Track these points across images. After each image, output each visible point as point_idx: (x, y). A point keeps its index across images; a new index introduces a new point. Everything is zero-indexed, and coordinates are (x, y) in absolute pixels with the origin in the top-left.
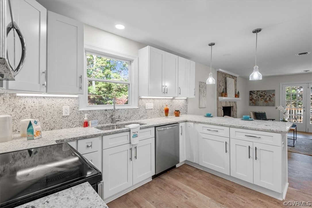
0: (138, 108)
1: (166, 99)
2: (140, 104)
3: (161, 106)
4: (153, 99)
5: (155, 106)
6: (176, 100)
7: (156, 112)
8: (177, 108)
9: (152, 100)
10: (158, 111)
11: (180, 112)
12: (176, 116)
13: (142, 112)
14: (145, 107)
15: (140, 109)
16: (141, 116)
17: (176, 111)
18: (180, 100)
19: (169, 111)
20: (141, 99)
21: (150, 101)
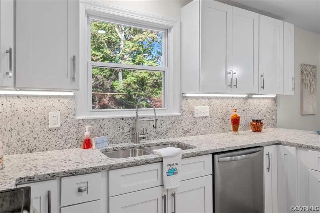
0: (180, 114)
1: (233, 98)
2: (184, 108)
3: (225, 111)
4: (209, 98)
5: (211, 112)
6: (255, 101)
7: (214, 123)
8: (256, 115)
9: (207, 100)
10: (218, 121)
11: (262, 123)
12: (254, 131)
13: (188, 123)
14: (193, 114)
15: (185, 116)
16: (185, 129)
17: (253, 121)
18: (261, 101)
19: (241, 122)
20: (187, 98)
21: (203, 101)
